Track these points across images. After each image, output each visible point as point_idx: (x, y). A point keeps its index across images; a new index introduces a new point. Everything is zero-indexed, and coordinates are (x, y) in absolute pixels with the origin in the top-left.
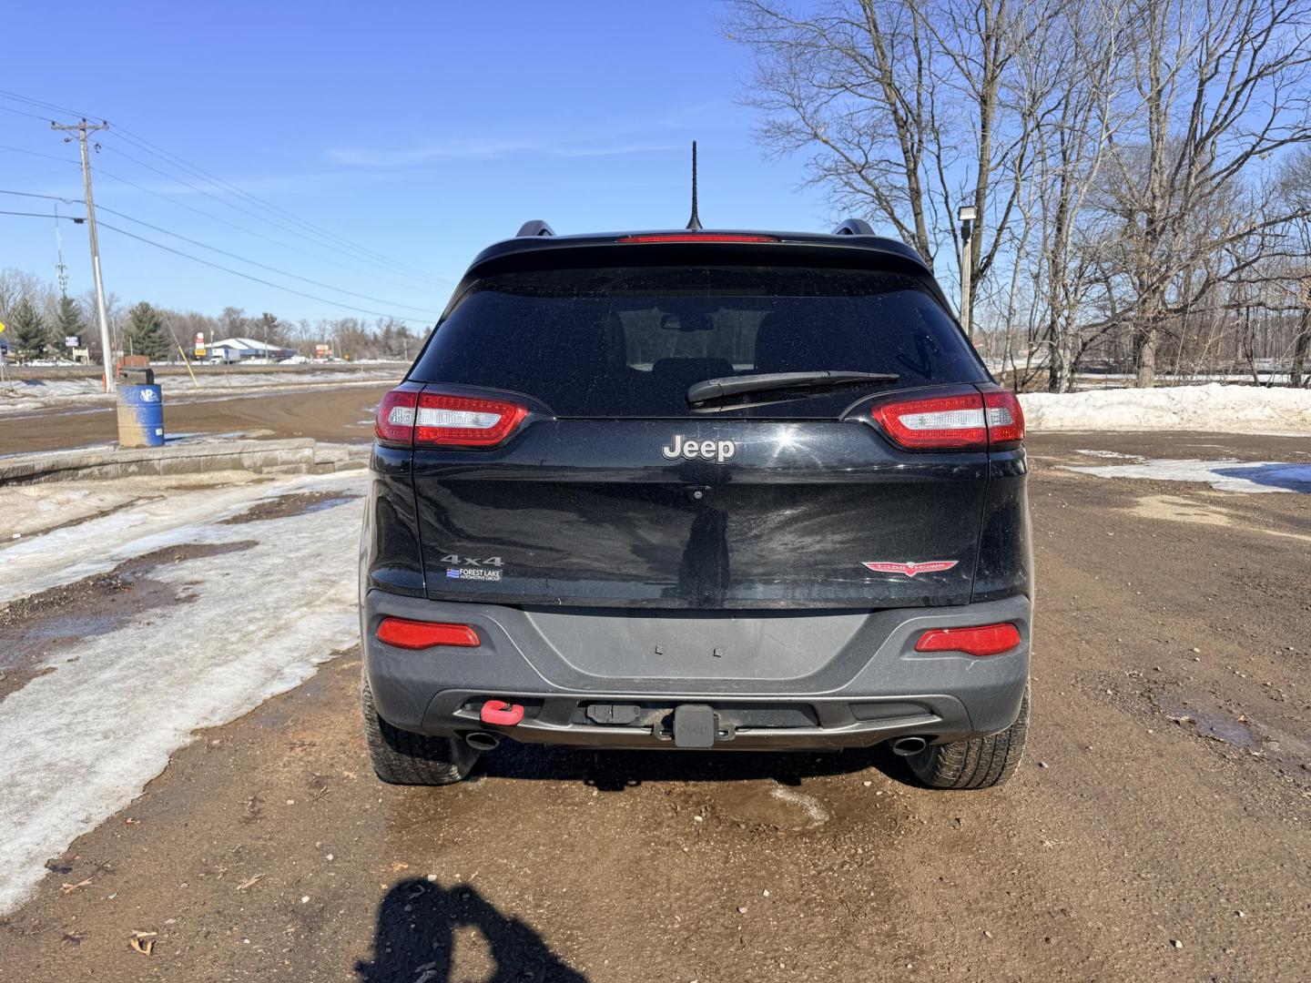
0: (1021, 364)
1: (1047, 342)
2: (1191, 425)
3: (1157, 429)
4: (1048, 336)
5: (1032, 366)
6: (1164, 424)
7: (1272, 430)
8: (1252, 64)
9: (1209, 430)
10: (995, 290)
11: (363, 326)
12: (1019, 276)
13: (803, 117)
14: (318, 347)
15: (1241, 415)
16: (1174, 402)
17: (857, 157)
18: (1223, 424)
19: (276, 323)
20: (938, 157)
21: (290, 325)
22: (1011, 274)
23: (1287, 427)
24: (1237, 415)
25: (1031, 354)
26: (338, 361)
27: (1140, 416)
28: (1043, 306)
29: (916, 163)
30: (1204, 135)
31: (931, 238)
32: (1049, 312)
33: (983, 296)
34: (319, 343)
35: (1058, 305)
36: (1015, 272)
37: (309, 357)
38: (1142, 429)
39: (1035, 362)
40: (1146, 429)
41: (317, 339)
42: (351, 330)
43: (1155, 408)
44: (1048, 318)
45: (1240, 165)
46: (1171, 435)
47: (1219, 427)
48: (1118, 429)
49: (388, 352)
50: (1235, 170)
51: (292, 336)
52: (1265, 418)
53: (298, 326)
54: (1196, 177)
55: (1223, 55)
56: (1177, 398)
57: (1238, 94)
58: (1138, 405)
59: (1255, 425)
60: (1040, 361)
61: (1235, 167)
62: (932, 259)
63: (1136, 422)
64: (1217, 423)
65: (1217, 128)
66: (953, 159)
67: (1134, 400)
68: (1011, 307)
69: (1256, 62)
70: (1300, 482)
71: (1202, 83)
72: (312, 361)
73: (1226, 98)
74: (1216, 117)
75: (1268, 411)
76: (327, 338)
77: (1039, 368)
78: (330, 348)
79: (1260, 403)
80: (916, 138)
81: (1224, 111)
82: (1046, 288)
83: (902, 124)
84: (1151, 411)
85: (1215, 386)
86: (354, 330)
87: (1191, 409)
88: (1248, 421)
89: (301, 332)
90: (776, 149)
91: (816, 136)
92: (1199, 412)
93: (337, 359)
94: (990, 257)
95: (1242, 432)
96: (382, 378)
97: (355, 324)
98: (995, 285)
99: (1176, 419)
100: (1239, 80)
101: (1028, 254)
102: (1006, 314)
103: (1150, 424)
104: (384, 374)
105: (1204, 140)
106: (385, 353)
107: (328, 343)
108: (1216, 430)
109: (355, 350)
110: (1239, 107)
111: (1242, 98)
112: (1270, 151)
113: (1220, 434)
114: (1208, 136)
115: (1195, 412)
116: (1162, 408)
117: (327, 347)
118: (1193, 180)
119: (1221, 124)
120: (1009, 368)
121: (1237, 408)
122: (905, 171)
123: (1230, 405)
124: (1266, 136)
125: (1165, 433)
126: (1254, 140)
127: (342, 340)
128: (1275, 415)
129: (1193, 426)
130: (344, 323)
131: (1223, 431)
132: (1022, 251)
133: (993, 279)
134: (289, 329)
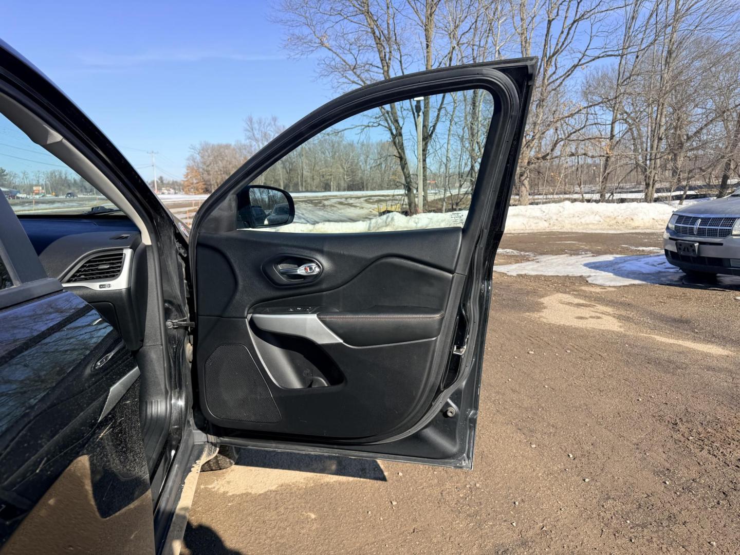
0: (455, 192)
1: (469, 178)
2: (555, 228)
3: (536, 231)
4: (470, 175)
5: (461, 193)
6: (539, 228)
7: (601, 229)
8: (577, 11)
9: (566, 231)
10: (438, 147)
11: (66, 174)
12: (451, 138)
13: (314, 32)
14: (35, 188)
15: (583, 220)
16: (545, 214)
17: (349, 59)
18: (573, 227)
19: (5, 173)
20: (401, 62)
21: (15, 174)
22: (447, 137)
23: (609, 227)
24: (580, 221)
25: (461, 186)
26: (49, 197)
27: (525, 223)
28: (466, 156)
29: (388, 67)
30: (551, 54)
31: (399, 113)
32: (470, 160)
33: (431, 151)
34: (36, 186)
35: (475, 155)
36: (449, 135)
37: (29, 194)
38: (527, 231)
39: (463, 190)
40: (529, 232)
41: (34, 183)
42: (57, 177)
43: (534, 217)
44: (469, 164)
45: (572, 71)
46: (544, 235)
47: (571, 229)
48: (513, 232)
49: (84, 190)
50: (569, 75)
51: (17, 181)
52: (596, 222)
53: (21, 175)
54: (548, 79)
55: (561, 4)
56: (546, 211)
57: (570, 29)
58: (524, 216)
59: (591, 226)
60: (465, 190)
61: (570, 72)
62: (401, 128)
63: (523, 227)
64: (570, 226)
65: (558, 50)
66: (409, 63)
67: (521, 213)
68: (447, 157)
69: (579, 10)
70: (643, 274)
71: (550, 22)
72: (31, 197)
73: (562, 32)
74: (557, 44)
75: (597, 218)
76: (42, 182)
77: (466, 193)
78: (43, 189)
79: (593, 213)
80: (387, 50)
81: (562, 40)
82: (467, 145)
83: (378, 40)
84: (531, 220)
85: (567, 203)
86: (60, 177)
87: (555, 217)
88: (587, 224)
89: (23, 179)
90: (297, 52)
91: (322, 44)
92: (560, 219)
93: (47, 195)
94: (434, 126)
95: (584, 231)
96: (72, 207)
97: (60, 173)
98: (438, 143)
99: (546, 224)
100: (569, 21)
101: (456, 123)
102: (445, 161)
103: (531, 228)
104: (74, 204)
105: (550, 58)
106: (82, 191)
107: (42, 185)
108: (570, 231)
109: (60, 189)
110: (570, 36)
111: (572, 32)
112: (587, 64)
113: (573, 233)
114: (554, 55)
115: (557, 220)
116: (538, 218)
117: (41, 188)
118: (546, 81)
119: (561, 47)
120: (448, 194)
121: (580, 216)
122: (382, 71)
123: (577, 215)
124: (586, 53)
125: (541, 234)
126: (580, 56)
127: (52, 184)
128: (602, 220)
129: (556, 229)
130: (52, 173)
131: (574, 231)
132: (453, 122)
133: (436, 140)
134: (14, 177)
